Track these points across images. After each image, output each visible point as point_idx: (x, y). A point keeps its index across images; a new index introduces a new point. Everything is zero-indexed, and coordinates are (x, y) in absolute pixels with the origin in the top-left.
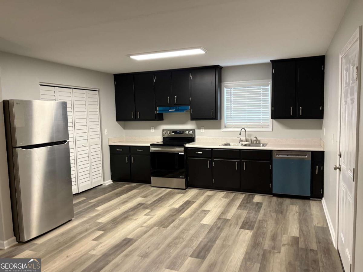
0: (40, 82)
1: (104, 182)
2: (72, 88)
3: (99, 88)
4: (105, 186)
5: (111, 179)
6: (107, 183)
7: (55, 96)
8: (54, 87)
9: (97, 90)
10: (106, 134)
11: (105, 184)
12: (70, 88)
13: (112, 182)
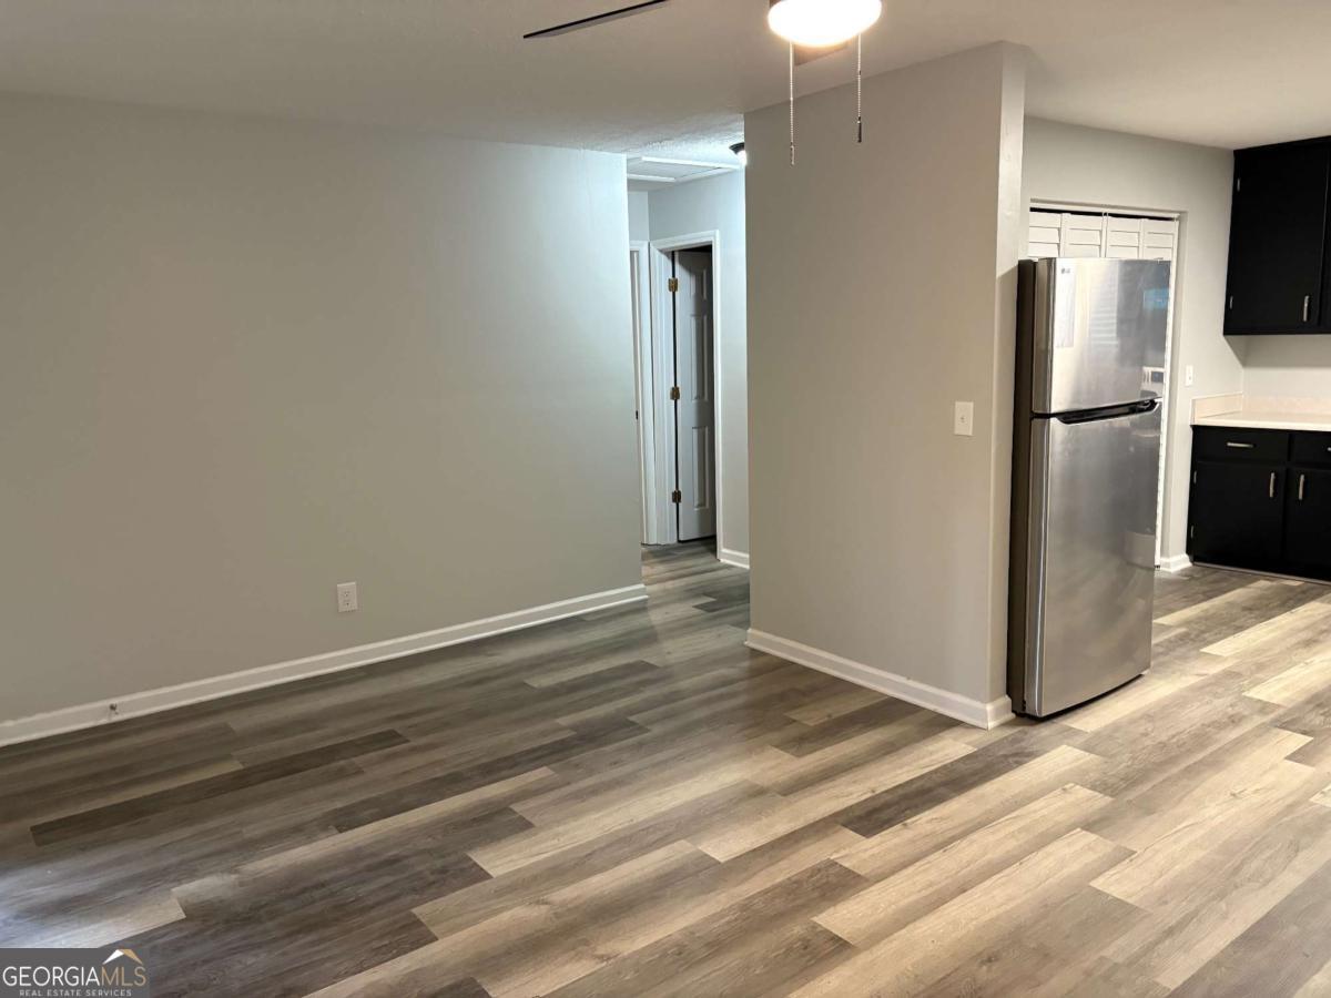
0: (1033, 200)
1: (1165, 560)
2: (1105, 214)
3: (1183, 209)
4: (1170, 573)
5: (1188, 552)
6: (1176, 564)
7: (1059, 245)
8: (1059, 215)
9: (1175, 215)
10: (1189, 382)
11: (1168, 565)
12: (1099, 214)
13: (1189, 564)
